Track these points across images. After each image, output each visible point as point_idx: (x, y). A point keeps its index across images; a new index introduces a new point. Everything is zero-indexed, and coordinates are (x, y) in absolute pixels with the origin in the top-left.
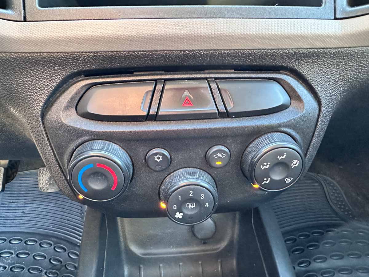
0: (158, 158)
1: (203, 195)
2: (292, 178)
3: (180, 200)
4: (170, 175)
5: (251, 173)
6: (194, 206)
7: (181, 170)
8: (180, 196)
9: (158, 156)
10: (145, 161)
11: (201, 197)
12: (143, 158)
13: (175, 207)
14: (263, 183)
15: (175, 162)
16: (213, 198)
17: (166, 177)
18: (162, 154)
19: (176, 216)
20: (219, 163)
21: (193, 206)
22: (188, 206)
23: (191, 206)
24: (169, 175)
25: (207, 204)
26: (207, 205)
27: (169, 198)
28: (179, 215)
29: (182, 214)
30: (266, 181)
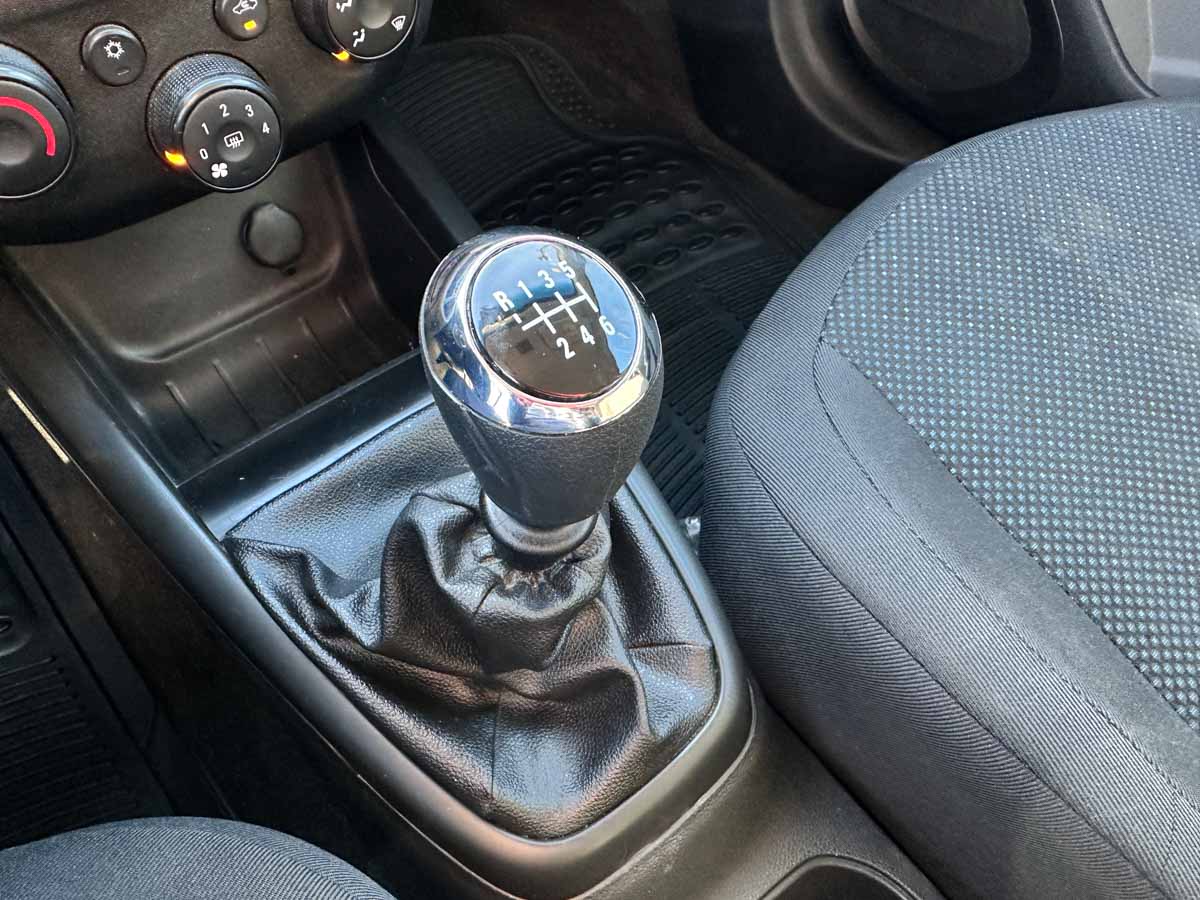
0: (114, 50)
1: (248, 107)
2: (404, 17)
3: (207, 132)
4: (157, 88)
5: (324, 28)
6: (242, 140)
7: (177, 67)
8: (204, 125)
9: (111, 44)
10: (85, 68)
11: (247, 112)
12: (77, 60)
13: (204, 154)
14: (355, 45)
15: (154, 51)
16: (271, 110)
17: (150, 94)
18: (119, 36)
19: (216, 175)
20: (251, 26)
21: (240, 139)
22: (229, 143)
23: (235, 143)
24: (153, 88)
25: (265, 125)
26: (266, 129)
27: (182, 135)
28: (220, 171)
29: (224, 166)
30: (359, 36)
